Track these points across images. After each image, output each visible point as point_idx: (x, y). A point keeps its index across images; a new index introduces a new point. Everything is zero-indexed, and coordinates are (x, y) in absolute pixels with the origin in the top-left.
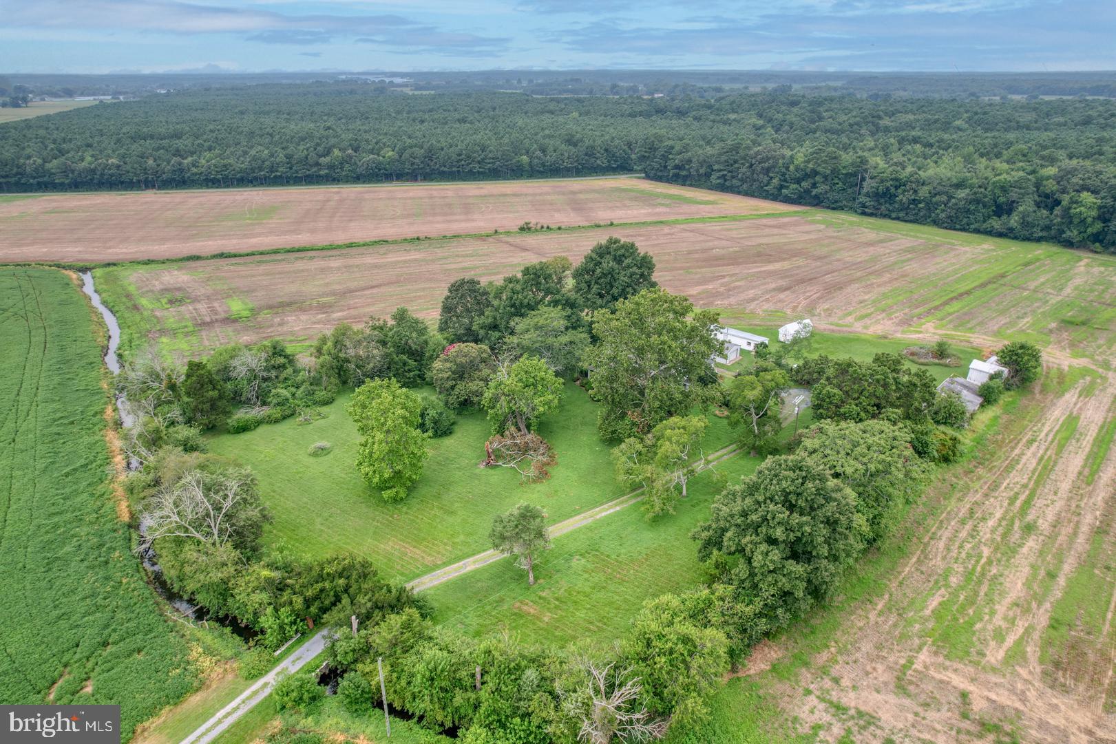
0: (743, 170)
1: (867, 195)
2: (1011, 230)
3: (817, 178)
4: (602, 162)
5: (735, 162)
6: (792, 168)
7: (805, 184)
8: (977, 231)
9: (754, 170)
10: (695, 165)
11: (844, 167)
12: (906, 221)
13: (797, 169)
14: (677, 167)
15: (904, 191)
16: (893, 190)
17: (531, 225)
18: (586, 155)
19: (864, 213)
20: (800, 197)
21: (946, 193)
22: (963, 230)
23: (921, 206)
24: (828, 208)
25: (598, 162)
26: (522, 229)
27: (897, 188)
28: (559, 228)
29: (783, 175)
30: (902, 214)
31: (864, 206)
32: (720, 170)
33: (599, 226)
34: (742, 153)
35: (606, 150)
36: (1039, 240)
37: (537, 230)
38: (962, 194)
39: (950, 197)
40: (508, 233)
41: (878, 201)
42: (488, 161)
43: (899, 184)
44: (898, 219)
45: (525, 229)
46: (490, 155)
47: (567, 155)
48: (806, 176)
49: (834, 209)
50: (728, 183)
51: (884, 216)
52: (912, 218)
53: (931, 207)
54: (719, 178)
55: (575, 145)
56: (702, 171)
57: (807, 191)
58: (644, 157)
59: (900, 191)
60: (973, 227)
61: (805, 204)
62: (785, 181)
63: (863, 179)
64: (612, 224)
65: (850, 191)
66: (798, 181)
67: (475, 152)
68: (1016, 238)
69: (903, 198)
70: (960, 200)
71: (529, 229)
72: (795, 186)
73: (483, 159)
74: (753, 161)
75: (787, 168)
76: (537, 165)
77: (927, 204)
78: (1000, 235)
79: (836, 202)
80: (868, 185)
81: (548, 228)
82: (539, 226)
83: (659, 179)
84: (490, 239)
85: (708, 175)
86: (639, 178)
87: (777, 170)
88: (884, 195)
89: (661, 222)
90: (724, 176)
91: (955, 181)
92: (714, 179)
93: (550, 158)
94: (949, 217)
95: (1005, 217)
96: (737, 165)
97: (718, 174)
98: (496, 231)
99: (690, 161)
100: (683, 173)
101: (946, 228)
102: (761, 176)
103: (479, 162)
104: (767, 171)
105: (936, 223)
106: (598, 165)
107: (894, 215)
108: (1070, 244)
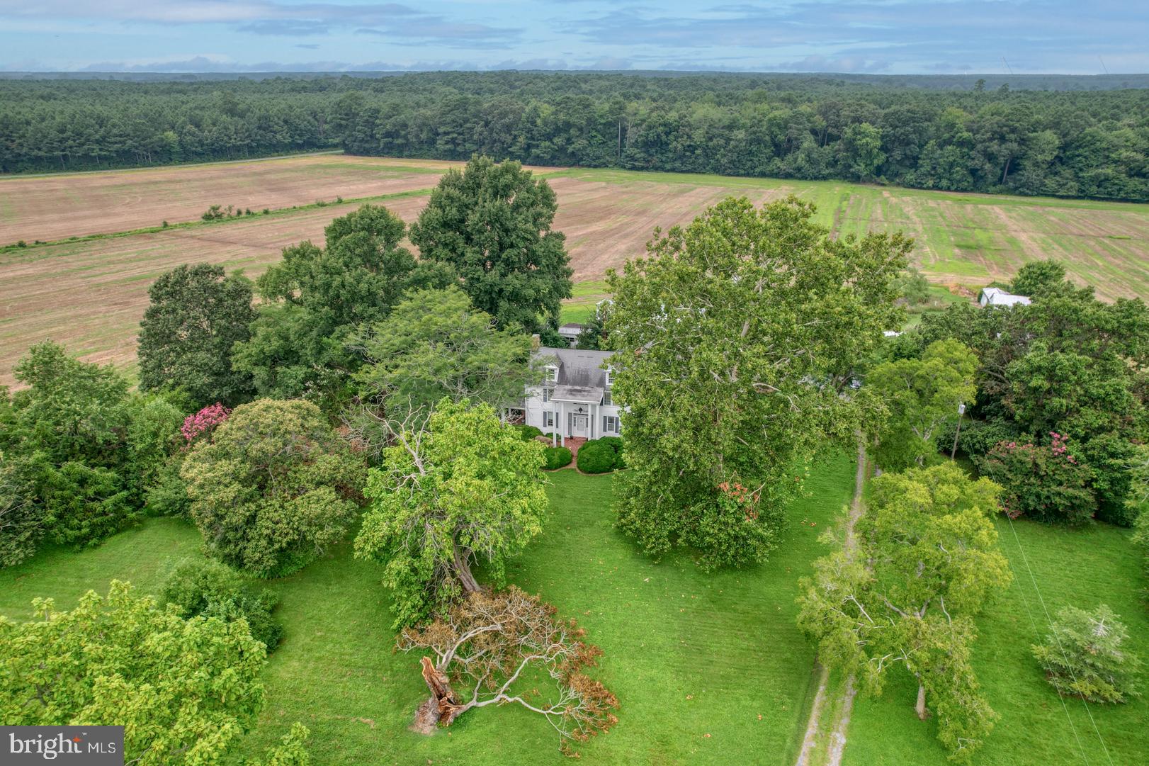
0: (478, 129)
1: (635, 145)
2: (799, 169)
3: (572, 131)
4: (283, 137)
5: (466, 121)
6: (539, 121)
7: (559, 140)
8: (763, 175)
9: (492, 130)
10: (413, 129)
11: (601, 116)
12: (682, 172)
13: (545, 123)
14: (388, 135)
15: (676, 137)
16: (664, 137)
17: (221, 210)
18: (260, 128)
19: (633, 168)
20: (553, 157)
21: (721, 136)
22: (748, 175)
23: (698, 152)
24: (589, 166)
25: (278, 137)
26: (208, 217)
27: (667, 134)
28: (266, 212)
29: (530, 131)
30: (677, 164)
31: (632, 158)
32: (446, 133)
33: (323, 205)
34: (472, 109)
35: (286, 122)
36: (825, 178)
37: (231, 218)
38: (740, 134)
39: (728, 140)
40: (186, 225)
41: (647, 152)
42: (112, 139)
43: (670, 129)
44: (673, 170)
45: (213, 217)
46: (115, 131)
47: (232, 128)
48: (558, 130)
49: (595, 167)
50: (460, 149)
51: (656, 169)
52: (690, 167)
53: (709, 153)
54: (447, 143)
55: (242, 116)
56: (423, 136)
57: (562, 149)
58: (340, 125)
59: (671, 137)
60: (757, 170)
61: (560, 165)
62: (532, 138)
63: (624, 130)
64: (340, 201)
65: (611, 144)
66: (549, 137)
67: (88, 127)
68: (804, 178)
69: (677, 145)
70: (740, 141)
71: (219, 216)
72: (547, 143)
73: (104, 138)
74: (489, 118)
75: (534, 123)
76: (192, 145)
77: (704, 150)
78: (788, 176)
79: (598, 158)
80: (631, 133)
81: (248, 212)
82: (234, 213)
83: (365, 153)
84: (160, 236)
85: (432, 142)
86: (337, 154)
87: (520, 126)
88: (653, 144)
90: (453, 141)
91: (727, 122)
92: (441, 144)
93: (210, 134)
94: (732, 162)
95: (790, 157)
96: (468, 125)
97: (446, 138)
98: (166, 225)
99: (405, 126)
100: (400, 141)
101: (729, 175)
102: (503, 135)
103: (97, 142)
104: (508, 128)
105: (718, 170)
106: (279, 142)
107: (668, 166)
108: (856, 179)
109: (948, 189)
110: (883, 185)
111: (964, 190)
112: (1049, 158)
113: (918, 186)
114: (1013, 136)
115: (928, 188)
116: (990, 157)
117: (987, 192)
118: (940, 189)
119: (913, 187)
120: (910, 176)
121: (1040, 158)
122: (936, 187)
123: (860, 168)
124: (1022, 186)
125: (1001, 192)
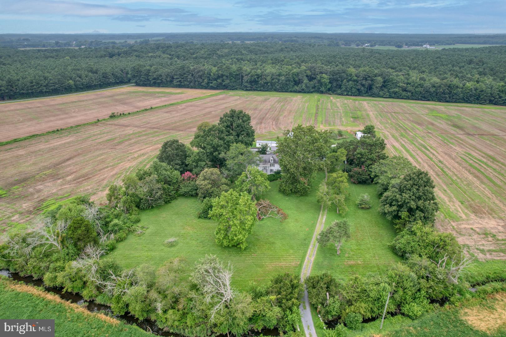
0: (189, 77)
1: (247, 82)
2: (303, 90)
3: (224, 77)
4: (112, 80)
5: (184, 74)
6: (212, 74)
7: (219, 81)
8: (291, 92)
9: (194, 77)
10: (164, 77)
11: (234, 72)
12: (263, 91)
13: (214, 75)
14: (154, 79)
15: (261, 79)
16: (257, 79)
17: (115, 114)
18: (103, 77)
19: (247, 90)
20: (217, 86)
21: (277, 78)
22: (286, 92)
23: (269, 84)
24: (231, 89)
26: (111, 117)
27: (258, 78)
29: (208, 77)
30: (262, 88)
31: (246, 87)
32: (177, 78)
33: (146, 110)
34: (186, 70)
35: (112, 74)
36: (312, 92)
38: (283, 78)
39: (279, 80)
40: (104, 120)
41: (251, 84)
42: (51, 85)
43: (259, 76)
44: (260, 90)
45: (113, 116)
46: (51, 82)
47: (94, 78)
48: (219, 77)
49: (233, 90)
50: (183, 84)
51: (255, 90)
52: (266, 89)
53: (273, 84)
54: (177, 82)
55: (96, 73)
56: (168, 79)
57: (221, 84)
58: (134, 75)
59: (259, 79)
60: (289, 90)
61: (220, 89)
62: (209, 80)
63: (242, 77)
64: (152, 108)
65: (238, 81)
66: (216, 80)
67: (41, 80)
68: (305, 92)
69: (261, 82)
70: (283, 80)
72: (215, 82)
73: (47, 84)
74: (194, 73)
75: (210, 75)
76: (79, 85)
77: (271, 84)
78: (299, 92)
79: (234, 86)
80: (246, 78)
81: (123, 114)
82: (119, 114)
83: (145, 85)
85: (171, 81)
86: (133, 86)
87: (205, 76)
88: (253, 82)
89: (172, 104)
90: (180, 81)
91: (278, 74)
92: (175, 82)
93: (85, 81)
94: (281, 87)
95: (300, 85)
96: (185, 75)
97: (177, 80)
98: (98, 120)
99: (161, 76)
100: (159, 81)
101: (280, 92)
102: (199, 79)
104: (201, 77)
105: (276, 90)
106: (111, 82)
107: (259, 89)
108: (322, 92)
109: (351, 95)
110: (331, 94)
111: (356, 96)
112: (381, 85)
113: (342, 94)
114: (369, 79)
115: (345, 95)
116: (363, 85)
117: (363, 96)
118: (349, 95)
119: (340, 95)
120: (339, 91)
121: (377, 85)
122: (347, 95)
123: (323, 89)
124: (373, 94)
125: (367, 96)
